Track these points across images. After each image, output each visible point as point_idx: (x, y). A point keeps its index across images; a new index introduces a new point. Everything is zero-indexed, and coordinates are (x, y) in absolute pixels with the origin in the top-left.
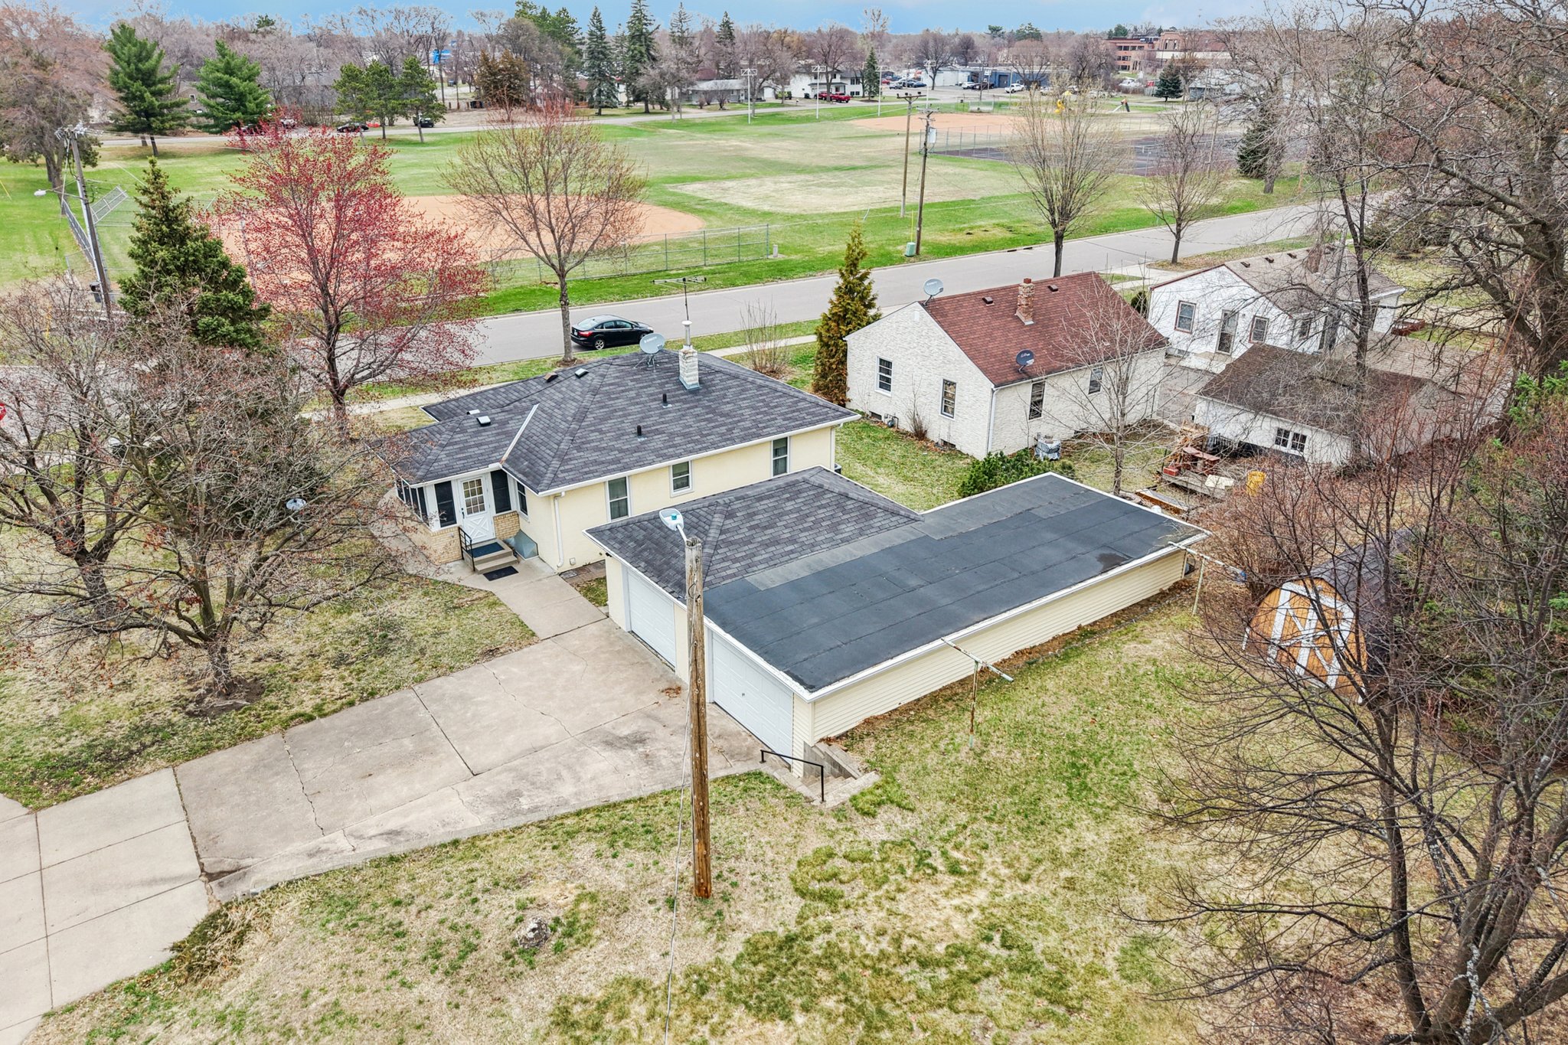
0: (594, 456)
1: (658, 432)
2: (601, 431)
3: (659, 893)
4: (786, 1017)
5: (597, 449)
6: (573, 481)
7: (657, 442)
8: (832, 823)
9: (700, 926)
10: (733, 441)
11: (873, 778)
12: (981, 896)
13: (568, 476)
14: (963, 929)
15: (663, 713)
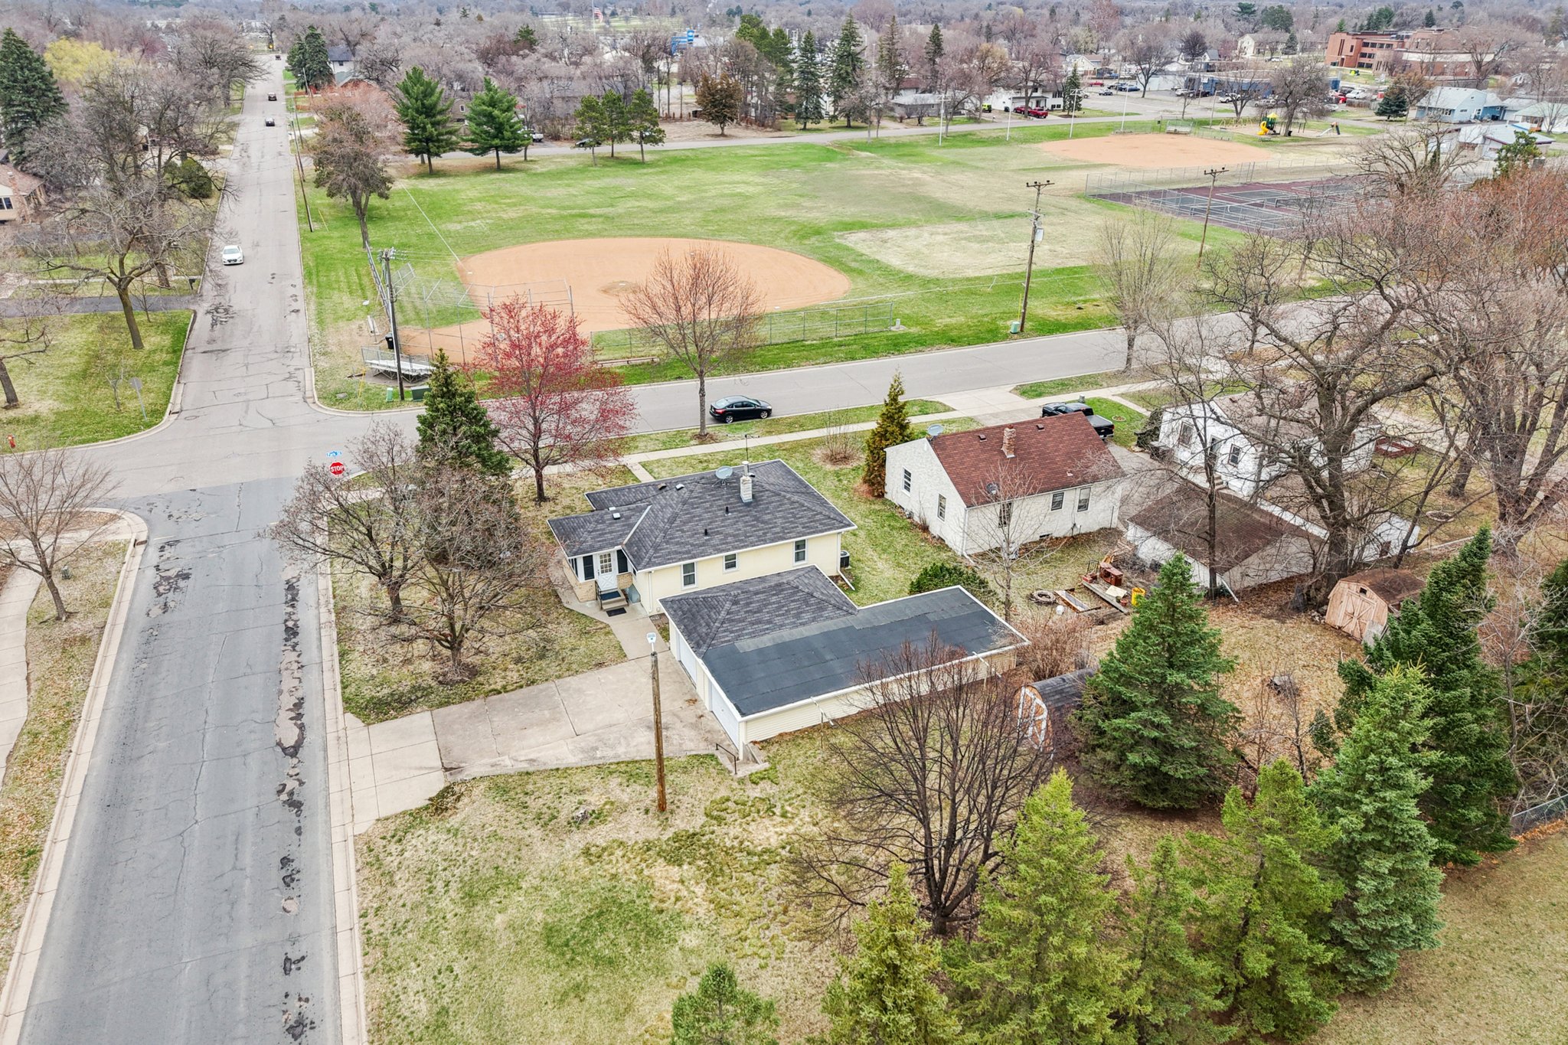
0: (674, 548)
1: (718, 533)
2: (683, 531)
3: (642, 806)
4: (680, 865)
5: (677, 543)
6: (660, 564)
7: (716, 540)
8: (735, 785)
9: (656, 823)
10: (765, 542)
11: (767, 765)
12: (791, 829)
13: (657, 561)
14: (774, 842)
15: (682, 714)
